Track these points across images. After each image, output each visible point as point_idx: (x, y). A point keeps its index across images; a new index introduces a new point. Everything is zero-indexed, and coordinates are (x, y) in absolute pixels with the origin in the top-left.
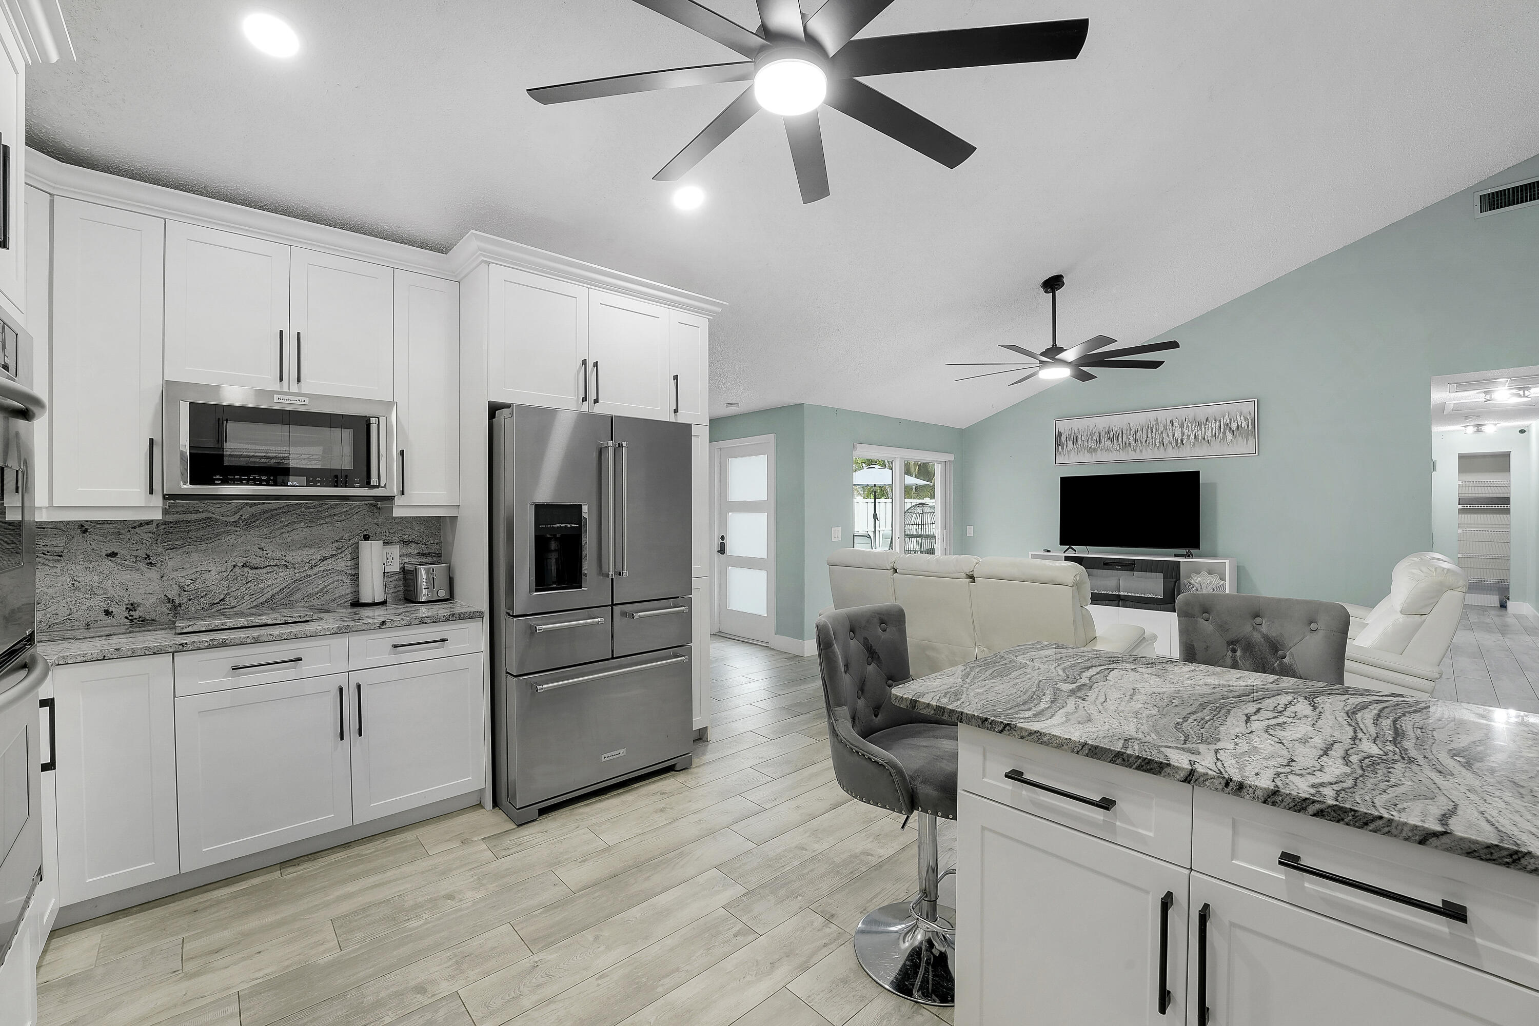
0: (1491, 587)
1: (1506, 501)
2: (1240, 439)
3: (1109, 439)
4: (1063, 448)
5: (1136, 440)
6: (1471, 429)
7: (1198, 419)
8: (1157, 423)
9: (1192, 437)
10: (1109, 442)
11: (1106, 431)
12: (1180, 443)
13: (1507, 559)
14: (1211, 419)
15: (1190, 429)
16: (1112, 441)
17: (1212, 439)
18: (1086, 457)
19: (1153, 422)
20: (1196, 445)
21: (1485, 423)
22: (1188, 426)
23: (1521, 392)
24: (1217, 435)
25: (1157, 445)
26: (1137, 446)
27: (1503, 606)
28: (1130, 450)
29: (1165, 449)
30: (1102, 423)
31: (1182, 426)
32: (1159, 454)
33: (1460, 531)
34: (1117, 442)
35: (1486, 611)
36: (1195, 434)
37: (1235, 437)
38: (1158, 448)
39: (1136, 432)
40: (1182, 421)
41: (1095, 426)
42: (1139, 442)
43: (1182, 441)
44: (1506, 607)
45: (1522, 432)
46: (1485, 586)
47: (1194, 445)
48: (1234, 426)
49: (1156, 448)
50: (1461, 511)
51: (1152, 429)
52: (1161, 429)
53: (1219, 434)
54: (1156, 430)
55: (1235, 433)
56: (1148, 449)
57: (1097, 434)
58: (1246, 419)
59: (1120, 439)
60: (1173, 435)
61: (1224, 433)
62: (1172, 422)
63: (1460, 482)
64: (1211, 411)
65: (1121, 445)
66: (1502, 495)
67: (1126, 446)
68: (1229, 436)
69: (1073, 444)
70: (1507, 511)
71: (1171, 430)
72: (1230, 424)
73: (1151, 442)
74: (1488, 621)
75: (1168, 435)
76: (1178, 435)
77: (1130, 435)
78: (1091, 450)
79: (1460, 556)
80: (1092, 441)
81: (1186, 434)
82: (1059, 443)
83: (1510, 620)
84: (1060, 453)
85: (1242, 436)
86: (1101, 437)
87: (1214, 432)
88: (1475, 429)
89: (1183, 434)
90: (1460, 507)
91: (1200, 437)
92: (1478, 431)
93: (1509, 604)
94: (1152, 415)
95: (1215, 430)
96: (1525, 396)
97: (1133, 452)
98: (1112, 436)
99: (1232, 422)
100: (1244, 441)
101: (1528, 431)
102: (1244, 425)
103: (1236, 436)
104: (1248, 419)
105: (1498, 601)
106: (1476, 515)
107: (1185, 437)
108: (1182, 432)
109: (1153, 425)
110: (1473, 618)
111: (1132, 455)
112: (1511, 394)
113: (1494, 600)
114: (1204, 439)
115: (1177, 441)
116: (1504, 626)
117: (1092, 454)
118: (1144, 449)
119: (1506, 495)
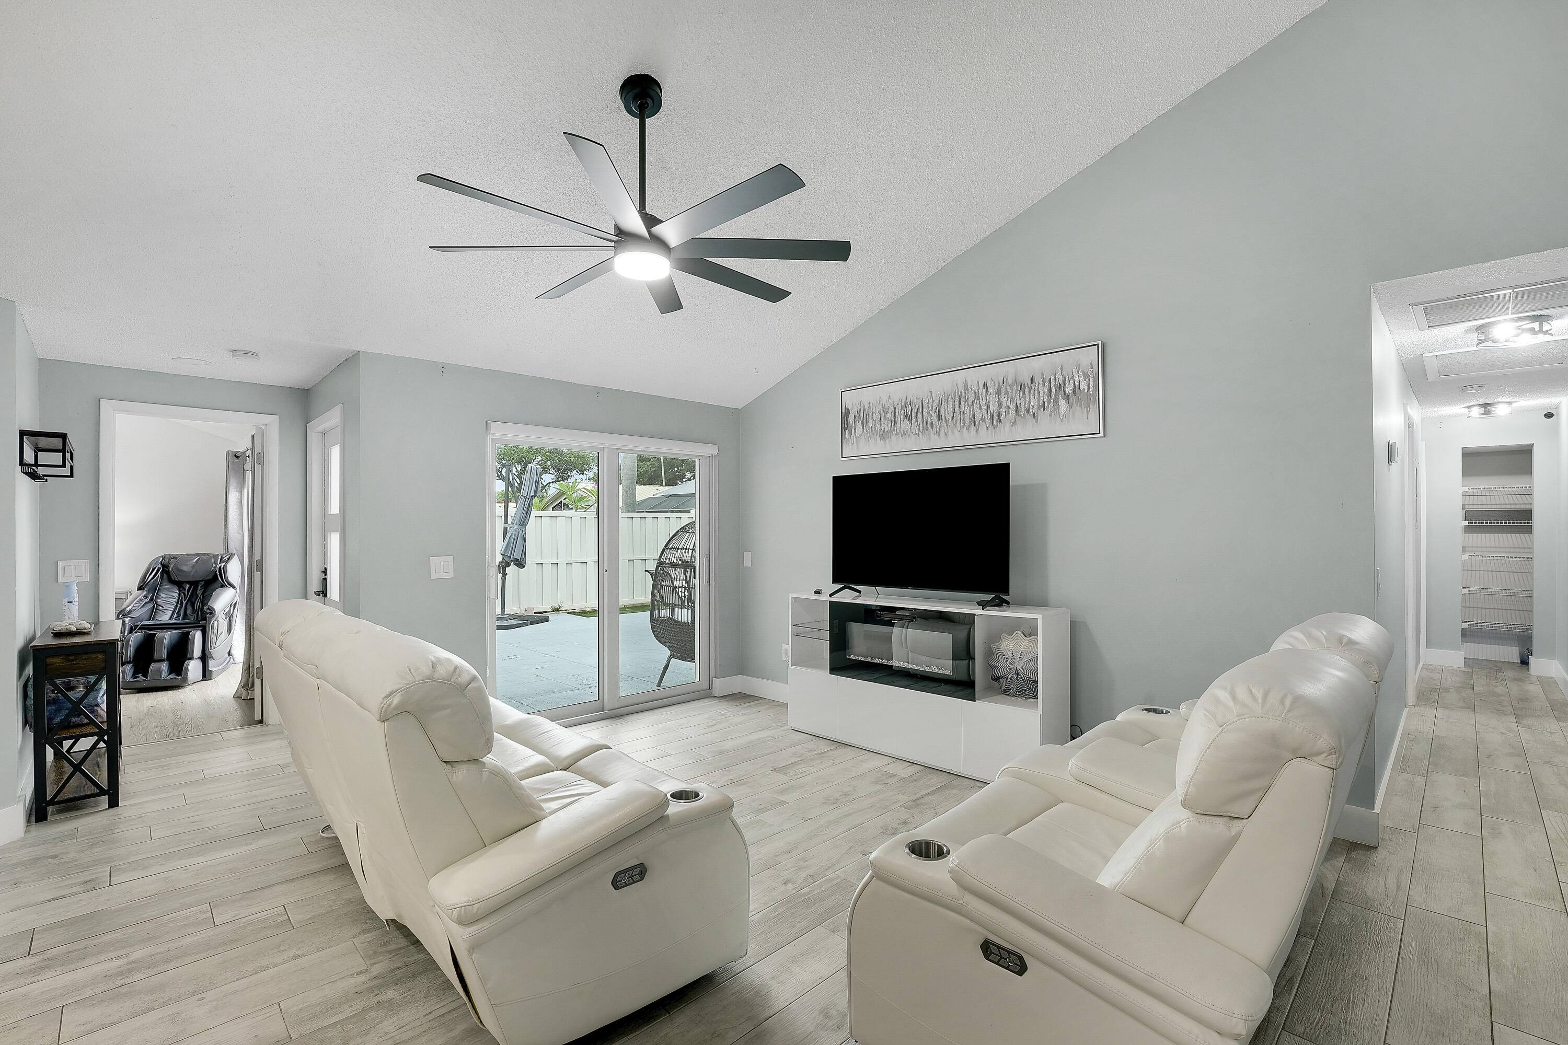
0: (1508, 634)
1: (1527, 514)
2: (1078, 408)
3: (906, 416)
4: (850, 434)
5: (939, 418)
6: (1476, 412)
7: (1020, 380)
8: (966, 389)
9: (1013, 407)
10: (906, 421)
11: (903, 404)
12: (996, 420)
13: (1529, 595)
14: (1038, 379)
15: (1010, 396)
16: (910, 420)
17: (1039, 411)
18: (878, 446)
19: (961, 387)
20: (1017, 422)
21: (1496, 401)
22: (1007, 393)
23: (1536, 325)
24: (1046, 404)
25: (967, 424)
26: (940, 426)
27: (1524, 662)
28: (932, 435)
29: (977, 431)
30: (897, 392)
31: (999, 392)
32: (969, 437)
33: (1466, 557)
34: (917, 421)
35: (1500, 670)
36: (1017, 404)
37: (1070, 407)
38: (968, 429)
39: (940, 403)
40: (999, 383)
41: (889, 398)
42: (944, 419)
43: (999, 416)
44: (1527, 664)
45: (1549, 415)
46: (1500, 634)
47: (1015, 423)
48: (1069, 389)
49: (965, 430)
50: (1468, 529)
51: (960, 399)
52: (972, 398)
53: (1049, 402)
54: (966, 401)
55: (1071, 400)
56: (956, 431)
57: (891, 409)
58: (1086, 376)
59: (919, 415)
60: (988, 407)
61: (1056, 401)
62: (985, 386)
63: (1466, 489)
64: (1037, 365)
65: (921, 426)
66: (1523, 507)
67: (929, 426)
68: (1062, 403)
69: (863, 428)
70: (1529, 530)
71: (984, 397)
72: (1064, 385)
73: (958, 418)
74: (1500, 689)
75: (981, 408)
76: (993, 408)
77: (932, 410)
78: (885, 435)
79: (1466, 591)
80: (885, 420)
81: (1004, 405)
82: (846, 426)
83: (1534, 689)
84: (847, 441)
85: (1081, 405)
86: (897, 414)
87: (1041, 401)
88: (1482, 410)
89: (1000, 405)
90: (1466, 523)
91: (1023, 411)
92: (1486, 413)
93: (1532, 660)
94: (960, 376)
95: (1044, 396)
96: (1540, 331)
97: (936, 436)
98: (910, 411)
99: (1067, 381)
100: (1083, 413)
101: (1558, 414)
102: (1084, 385)
103: (1072, 404)
104: (1089, 376)
105: (1518, 653)
106: (1488, 535)
107: (1003, 410)
108: (999, 401)
109: (961, 393)
110: (1481, 684)
111: (937, 442)
112: (1519, 328)
113: (1512, 653)
114: (1028, 411)
115: (992, 416)
116: (1522, 700)
117: (885, 440)
118: (950, 431)
119: (1527, 507)
